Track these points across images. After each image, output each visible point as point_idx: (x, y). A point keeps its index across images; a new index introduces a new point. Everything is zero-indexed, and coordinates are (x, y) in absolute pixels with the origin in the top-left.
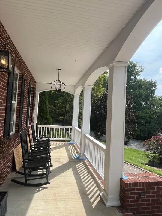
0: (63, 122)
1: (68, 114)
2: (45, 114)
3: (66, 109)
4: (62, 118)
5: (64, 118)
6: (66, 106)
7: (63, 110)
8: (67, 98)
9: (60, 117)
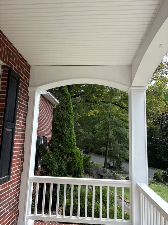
0: (106, 154)
1: (111, 144)
2: (67, 145)
3: (108, 136)
4: (103, 149)
5: (106, 149)
6: (108, 132)
7: (105, 138)
8: (109, 122)
9: (101, 149)
